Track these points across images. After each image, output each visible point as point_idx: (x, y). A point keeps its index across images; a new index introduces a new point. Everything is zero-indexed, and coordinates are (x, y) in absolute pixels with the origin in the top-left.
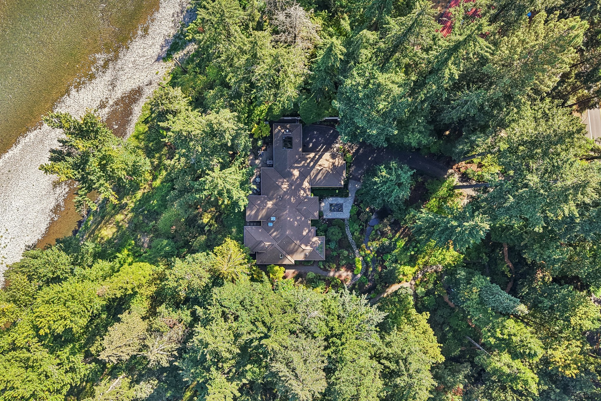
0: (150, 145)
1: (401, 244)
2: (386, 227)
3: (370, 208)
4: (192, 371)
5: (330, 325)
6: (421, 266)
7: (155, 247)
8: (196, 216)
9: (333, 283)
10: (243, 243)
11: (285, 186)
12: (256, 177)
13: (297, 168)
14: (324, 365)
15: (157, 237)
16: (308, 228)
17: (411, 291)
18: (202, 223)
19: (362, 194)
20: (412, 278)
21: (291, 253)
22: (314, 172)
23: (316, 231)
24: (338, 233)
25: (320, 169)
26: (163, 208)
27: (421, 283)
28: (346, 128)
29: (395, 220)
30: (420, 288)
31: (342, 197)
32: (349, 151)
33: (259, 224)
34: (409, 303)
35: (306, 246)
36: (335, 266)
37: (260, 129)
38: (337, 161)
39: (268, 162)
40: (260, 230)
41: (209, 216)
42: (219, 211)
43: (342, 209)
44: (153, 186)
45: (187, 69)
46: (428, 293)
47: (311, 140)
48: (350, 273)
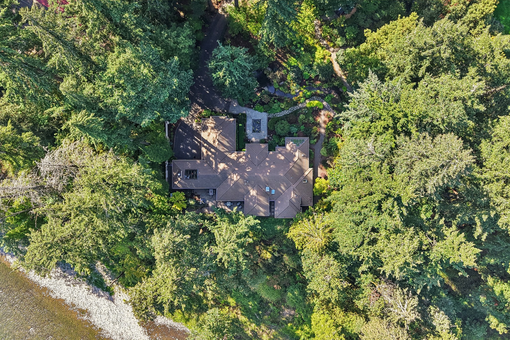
0: (195, 308)
1: (293, 61)
2: (276, 75)
3: (257, 92)
4: (429, 276)
5: (381, 130)
6: (316, 41)
7: (295, 304)
8: (264, 265)
9: (332, 129)
10: (292, 219)
11: (235, 177)
12: (226, 205)
13: (216, 165)
14: (428, 136)
15: (284, 301)
16: (276, 154)
17: (341, 51)
18: (271, 258)
19: (243, 100)
20: (327, 51)
21: (302, 171)
22: (221, 148)
23: (280, 146)
24: (282, 124)
25: (217, 142)
26: (256, 296)
27: (332, 42)
28: (172, 112)
29: (269, 67)
30: (337, 42)
31: (245, 120)
32: (200, 113)
33: (273, 204)
34: (354, 51)
35: (295, 156)
36: (315, 127)
37: (178, 202)
38: (210, 125)
39: (211, 194)
40: (279, 202)
41: (264, 251)
42: (260, 242)
43: (258, 120)
44: (234, 305)
45: (120, 272)
46: (342, 34)
47: (189, 151)
48: (322, 113)
